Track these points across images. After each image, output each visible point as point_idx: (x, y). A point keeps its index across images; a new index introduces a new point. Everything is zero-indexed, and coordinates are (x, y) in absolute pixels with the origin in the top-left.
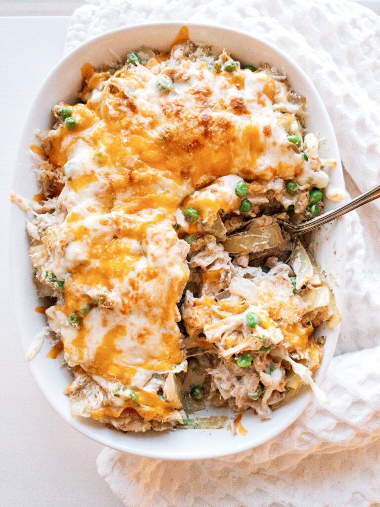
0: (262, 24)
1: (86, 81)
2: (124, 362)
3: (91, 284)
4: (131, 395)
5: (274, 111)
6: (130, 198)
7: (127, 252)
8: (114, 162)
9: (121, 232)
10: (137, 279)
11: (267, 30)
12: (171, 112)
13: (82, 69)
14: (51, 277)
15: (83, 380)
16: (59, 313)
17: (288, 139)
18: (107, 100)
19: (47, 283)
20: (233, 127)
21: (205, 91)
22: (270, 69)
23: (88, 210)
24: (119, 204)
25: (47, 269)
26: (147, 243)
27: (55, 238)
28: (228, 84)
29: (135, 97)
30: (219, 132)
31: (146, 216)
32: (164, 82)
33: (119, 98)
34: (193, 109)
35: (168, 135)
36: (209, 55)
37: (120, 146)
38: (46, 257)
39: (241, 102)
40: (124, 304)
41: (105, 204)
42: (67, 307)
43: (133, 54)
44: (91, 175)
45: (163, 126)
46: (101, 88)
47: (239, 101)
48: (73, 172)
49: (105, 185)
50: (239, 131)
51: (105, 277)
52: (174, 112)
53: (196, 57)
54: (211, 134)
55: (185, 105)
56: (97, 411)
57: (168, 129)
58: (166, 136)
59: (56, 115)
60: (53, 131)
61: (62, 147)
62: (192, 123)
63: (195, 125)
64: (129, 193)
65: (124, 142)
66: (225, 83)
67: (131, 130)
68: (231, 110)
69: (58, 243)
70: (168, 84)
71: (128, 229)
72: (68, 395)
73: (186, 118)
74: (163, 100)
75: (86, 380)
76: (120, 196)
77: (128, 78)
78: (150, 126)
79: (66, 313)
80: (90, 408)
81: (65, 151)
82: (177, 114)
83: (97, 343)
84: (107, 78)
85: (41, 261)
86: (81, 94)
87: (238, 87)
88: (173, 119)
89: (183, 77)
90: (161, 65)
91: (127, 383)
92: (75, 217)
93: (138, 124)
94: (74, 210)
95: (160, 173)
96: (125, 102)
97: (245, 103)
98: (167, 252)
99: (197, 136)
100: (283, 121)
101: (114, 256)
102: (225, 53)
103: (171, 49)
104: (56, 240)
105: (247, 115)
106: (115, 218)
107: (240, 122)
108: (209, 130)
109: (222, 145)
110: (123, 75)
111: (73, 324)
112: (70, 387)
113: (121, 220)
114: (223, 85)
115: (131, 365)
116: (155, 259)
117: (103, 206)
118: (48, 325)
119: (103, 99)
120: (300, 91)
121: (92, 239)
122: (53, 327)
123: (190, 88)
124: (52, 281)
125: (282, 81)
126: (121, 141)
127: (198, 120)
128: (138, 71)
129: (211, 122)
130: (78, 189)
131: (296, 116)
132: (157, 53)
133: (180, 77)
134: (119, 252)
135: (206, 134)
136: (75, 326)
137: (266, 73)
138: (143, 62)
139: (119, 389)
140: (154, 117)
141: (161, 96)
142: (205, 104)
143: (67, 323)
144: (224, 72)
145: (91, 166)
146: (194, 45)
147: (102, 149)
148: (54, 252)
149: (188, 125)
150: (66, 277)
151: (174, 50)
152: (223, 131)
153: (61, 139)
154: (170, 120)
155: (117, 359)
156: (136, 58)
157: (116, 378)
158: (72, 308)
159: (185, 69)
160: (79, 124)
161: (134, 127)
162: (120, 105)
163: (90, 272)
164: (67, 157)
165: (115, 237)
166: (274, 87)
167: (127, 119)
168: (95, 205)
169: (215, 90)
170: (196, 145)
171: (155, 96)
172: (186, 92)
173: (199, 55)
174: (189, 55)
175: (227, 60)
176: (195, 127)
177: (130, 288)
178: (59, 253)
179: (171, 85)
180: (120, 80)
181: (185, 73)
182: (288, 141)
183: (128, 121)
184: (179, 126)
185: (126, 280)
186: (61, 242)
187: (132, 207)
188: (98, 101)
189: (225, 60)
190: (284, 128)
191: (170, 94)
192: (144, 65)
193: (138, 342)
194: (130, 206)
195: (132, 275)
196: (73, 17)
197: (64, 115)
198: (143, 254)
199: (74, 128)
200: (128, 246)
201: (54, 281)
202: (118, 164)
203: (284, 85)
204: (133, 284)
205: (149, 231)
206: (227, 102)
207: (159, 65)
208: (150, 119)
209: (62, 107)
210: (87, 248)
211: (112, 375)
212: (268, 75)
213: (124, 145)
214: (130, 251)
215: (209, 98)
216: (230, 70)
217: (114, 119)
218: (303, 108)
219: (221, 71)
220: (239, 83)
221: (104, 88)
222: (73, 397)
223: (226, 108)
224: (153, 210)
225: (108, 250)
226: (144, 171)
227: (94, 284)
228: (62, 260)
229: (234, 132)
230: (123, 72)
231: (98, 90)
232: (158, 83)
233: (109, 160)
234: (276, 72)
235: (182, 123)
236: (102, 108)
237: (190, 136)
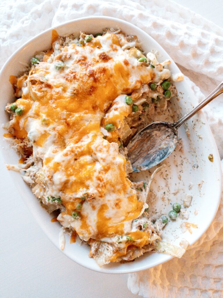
1: (15, 85)
2: (114, 223)
3: (76, 191)
4: (127, 238)
5: (124, 50)
6: (73, 135)
7: (87, 164)
8: (54, 120)
9: (78, 155)
10: (100, 175)
12: (71, 78)
13: (10, 80)
14: (52, 199)
15: (96, 245)
16: (65, 216)
17: (139, 61)
18: (33, 89)
19: (51, 203)
20: (107, 69)
21: (83, 58)
22: (110, 30)
23: (53, 152)
24: (68, 141)
25: (47, 196)
26: (95, 154)
27: (44, 177)
29: (47, 80)
30: (101, 76)
31: (86, 140)
32: (59, 64)
33: (39, 85)
34: (82, 71)
35: (75, 91)
36: (74, 39)
37: (53, 110)
38: (43, 190)
39: (105, 54)
40: (99, 192)
41: (61, 145)
42: (68, 210)
43: (33, 58)
44: (45, 133)
45: (71, 88)
46: (25, 85)
47: (103, 54)
48: (34, 137)
49: (56, 134)
51: (82, 183)
52: (72, 78)
53: (68, 43)
54: (98, 80)
55: (76, 71)
56: (113, 257)
57: (74, 88)
58: (75, 92)
59: (9, 112)
60: (11, 121)
61: (21, 127)
62: (85, 78)
63: (87, 79)
64: (71, 133)
65: (54, 107)
66: (91, 49)
67: (54, 99)
68: (101, 61)
69: (47, 179)
71: (81, 152)
72: (92, 257)
73: (81, 77)
74: (63, 74)
75: (97, 244)
76: (67, 137)
77: (38, 72)
78: (63, 92)
79: (69, 213)
80: (108, 257)
81: (24, 128)
82: (75, 77)
83: (94, 221)
84: (26, 78)
85: (42, 193)
87: (98, 48)
88: (74, 81)
89: (67, 57)
90: (51, 57)
91: (122, 233)
92: (49, 160)
93: (56, 94)
94: (46, 156)
95: (82, 114)
96: (43, 85)
97: (107, 54)
98: (108, 153)
99: (91, 84)
100: (131, 53)
101: (81, 170)
102: (82, 34)
103: (52, 46)
104: (45, 177)
105: (111, 60)
106: (70, 149)
107: (109, 65)
108: (96, 77)
109: (107, 82)
110: (34, 72)
111: (76, 218)
112: (91, 252)
113: (74, 149)
114: (90, 51)
115: (119, 223)
116: (104, 160)
117: (60, 146)
118: (62, 226)
119: (30, 90)
120: (132, 34)
121: (64, 167)
122: (66, 225)
123: (74, 61)
124: (53, 201)
125: (119, 33)
126: (52, 107)
127: (87, 75)
128: (41, 65)
129: (95, 73)
130: (42, 145)
131: (136, 47)
132: (45, 52)
133: (66, 57)
134: (82, 166)
135: (96, 80)
136: (78, 218)
137: (109, 33)
138: (40, 60)
139: (119, 239)
140: (63, 85)
141: (61, 72)
142: (86, 65)
143: (73, 219)
144: (87, 44)
145: (42, 129)
146: (63, 38)
147: (44, 116)
148: (47, 184)
149: (83, 81)
151: (54, 46)
152: (103, 74)
153: (18, 123)
154: (73, 82)
155: (110, 223)
156: (36, 60)
157: (114, 234)
158: (72, 209)
159: (66, 52)
160: (24, 110)
161: (55, 96)
162: (41, 88)
163: (72, 185)
164: (26, 131)
165: (76, 160)
166: (117, 38)
167: (49, 94)
168: (55, 148)
169: (88, 55)
170: (93, 89)
171: (58, 74)
172: (73, 64)
173: (68, 41)
174: (64, 44)
175: (85, 37)
176: (88, 80)
177: (99, 182)
178: (50, 184)
179: (63, 64)
180: (34, 75)
182: (140, 62)
183: (50, 95)
184: (79, 83)
185: (94, 179)
187: (76, 139)
188: (28, 92)
190: (134, 57)
191: (65, 69)
192: (42, 61)
193: (117, 208)
194: (75, 139)
195: (96, 174)
197: (13, 110)
198: (96, 161)
199: (22, 113)
200: (85, 160)
201: (55, 200)
202: (56, 120)
203: (122, 35)
204: (99, 179)
205: (93, 147)
206: (97, 58)
208: (62, 87)
209: (10, 106)
210: (64, 173)
211: (111, 233)
212: (110, 33)
213: (55, 108)
214: (88, 163)
215: (86, 61)
216: (89, 41)
217: (42, 97)
218: (138, 42)
219: (85, 44)
220: (98, 45)
221: (28, 84)
222: (95, 256)
223: (98, 61)
224: (88, 135)
225: (76, 168)
226: (73, 117)
227: (78, 190)
228: (54, 187)
229: (109, 72)
230: (33, 70)
231: (24, 87)
232: (56, 67)
233: (51, 120)
234: (114, 30)
235: (80, 81)
236: (32, 95)
237: (87, 86)
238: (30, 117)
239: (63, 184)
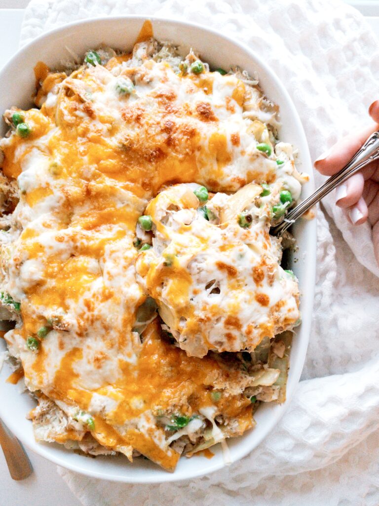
0: (234, 22)
1: (40, 83)
2: (81, 387)
3: (47, 305)
4: (88, 420)
5: (244, 118)
6: (87, 213)
7: (84, 271)
8: (70, 173)
9: (79, 249)
10: (92, 300)
11: (240, 28)
12: (131, 117)
13: (35, 69)
14: (7, 299)
15: (46, 406)
16: (17, 336)
17: (258, 148)
18: (62, 103)
19: (3, 304)
20: (199, 134)
21: (169, 95)
22: (242, 72)
23: (44, 225)
24: (76, 220)
25: (3, 290)
26: (104, 261)
27: (9, 256)
28: (194, 87)
29: (92, 101)
30: (183, 140)
31: (105, 232)
32: (124, 84)
33: (74, 102)
34: (155, 114)
35: (128, 141)
36: (176, 55)
37: (76, 155)
38: (1, 277)
39: (208, 107)
40: (80, 326)
41: (62, 219)
42: (24, 330)
43: (91, 53)
44: (46, 188)
45: (123, 133)
46: (56, 90)
47: (205, 106)
48: (27, 184)
49: (61, 198)
50: (205, 138)
51: (62, 297)
52: (134, 117)
54: (174, 142)
55: (146, 109)
56: (61, 436)
57: (128, 136)
58: (126, 143)
59: (7, 121)
60: (5, 139)
61: (16, 158)
62: (153, 129)
63: (156, 131)
64: (87, 207)
65: (81, 151)
66: (191, 86)
67: (88, 138)
68: (197, 116)
69: (12, 262)
70: (128, 86)
71: (86, 246)
72: (31, 420)
73: (147, 124)
74: (122, 104)
75: (49, 406)
76: (78, 211)
77: (86, 79)
78: (109, 134)
79: (24, 336)
80: (54, 432)
81: (19, 162)
82: (138, 119)
83: (55, 366)
84: (63, 78)
86: (35, 98)
87: (205, 91)
88: (134, 125)
89: (144, 78)
90: (122, 65)
91: (85, 408)
92: (31, 234)
93: (95, 131)
94: (30, 226)
95: (118, 184)
96: (81, 106)
97: (213, 109)
98: (124, 271)
99: (159, 144)
100: (253, 129)
101: (71, 275)
102: (192, 53)
103: (133, 48)
104: (10, 258)
105: (214, 122)
106: (71, 234)
107: (206, 130)
108: (172, 137)
109: (187, 154)
110: (80, 76)
111: (31, 348)
112: (33, 412)
113: (78, 237)
114: (189, 89)
115: (88, 390)
116: (111, 277)
117: (60, 221)
118: (7, 349)
119: (58, 103)
120: (273, 99)
121: (47, 256)
122: (13, 352)
123: (153, 91)
124: (8, 303)
125: (254, 86)
126: (78, 150)
127: (160, 127)
128: (97, 72)
129: (174, 129)
130: (33, 204)
131: (268, 126)
132: (119, 52)
133: (142, 78)
134: (76, 271)
135: (169, 142)
136: (34, 350)
137: (237, 77)
138: (103, 62)
139: (78, 413)
140: (113, 123)
141: (121, 99)
142: (169, 109)
143: (26, 347)
144: (190, 75)
145: (45, 178)
146: (159, 43)
147: (58, 159)
148: (8, 270)
149: (149, 132)
150: (22, 298)
151: (137, 49)
152: (188, 139)
153: (14, 147)
154: (130, 125)
155: (75, 383)
156: (94, 57)
157: (74, 402)
158: (30, 330)
159: (147, 70)
160: (32, 131)
161: (91, 135)
162: (76, 109)
164: (21, 168)
165: (72, 256)
166: (245, 93)
167: (83, 125)
168: (51, 220)
169: (181, 93)
170: (160, 154)
171: (114, 99)
172: (147, 95)
173: (164, 55)
174: (154, 55)
175: (194, 61)
176: (157, 134)
177: (86, 309)
178: (13, 272)
179: (132, 88)
180: (76, 81)
181: (147, 74)
182: (257, 150)
183: (84, 128)
184: (140, 133)
185: (81, 301)
186: (15, 260)
187: (90, 222)
188: (54, 105)
189: (192, 61)
190: (254, 136)
191: (131, 98)
192: (104, 66)
193: (95, 366)
194: (88, 221)
195: (88, 295)
196: (28, 10)
197: (16, 121)
198: (100, 273)
199: (27, 136)
200: (85, 264)
201: (11, 302)
202: (74, 175)
203: (256, 91)
205: (107, 248)
206: (193, 107)
207: (119, 66)
208: (109, 126)
209: (14, 112)
210: (42, 267)
211: (71, 398)
212: (239, 78)
213: (81, 154)
214: (89, 270)
215: (172, 102)
216: (197, 72)
217: (69, 125)
218: (276, 118)
219: (188, 74)
220: (207, 87)
221: (60, 91)
222: (37, 422)
223: (191, 113)
224: (113, 226)
225: (65, 269)
226: (101, 183)
227: (50, 305)
228: (17, 280)
229: (199, 140)
230: (81, 73)
231: (53, 93)
232: (117, 85)
233: (65, 170)
234: (247, 76)
235: (143, 129)
236: (57, 114)
237: (151, 143)
238: (38, 148)
239: (34, 284)
